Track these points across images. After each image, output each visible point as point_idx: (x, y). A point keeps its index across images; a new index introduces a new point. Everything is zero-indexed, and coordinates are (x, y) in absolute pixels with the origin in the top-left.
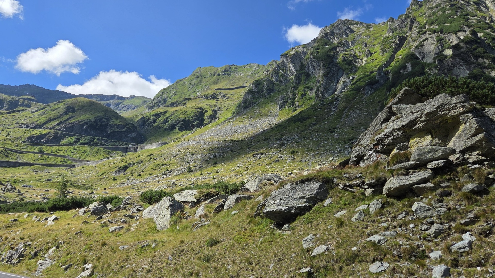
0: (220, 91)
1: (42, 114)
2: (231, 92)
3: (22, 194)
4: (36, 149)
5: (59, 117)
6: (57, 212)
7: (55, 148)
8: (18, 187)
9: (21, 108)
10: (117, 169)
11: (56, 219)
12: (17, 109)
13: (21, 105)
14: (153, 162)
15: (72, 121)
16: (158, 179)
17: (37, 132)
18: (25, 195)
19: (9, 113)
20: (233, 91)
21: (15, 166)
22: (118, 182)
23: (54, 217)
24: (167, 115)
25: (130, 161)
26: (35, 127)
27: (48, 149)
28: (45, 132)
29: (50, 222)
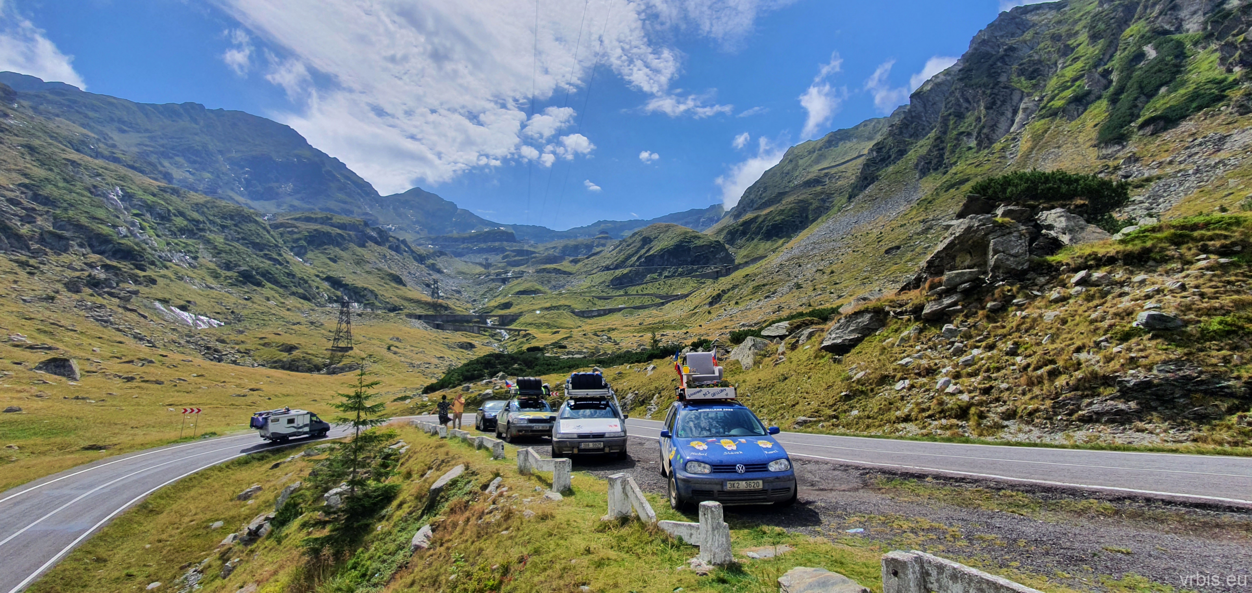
0: (826, 171)
1: (619, 252)
2: (842, 168)
3: (618, 344)
4: (622, 292)
5: (637, 252)
6: (655, 360)
7: (639, 288)
8: (613, 335)
9: (598, 250)
10: (710, 300)
11: (654, 368)
12: (593, 251)
13: (597, 246)
14: (751, 285)
15: (651, 252)
16: (761, 303)
17: (619, 272)
18: (621, 344)
19: (587, 258)
20: (844, 166)
21: (605, 314)
22: (714, 315)
23: (652, 366)
24: (760, 220)
25: (724, 288)
26: (616, 268)
27: (632, 290)
28: (626, 271)
29: (650, 373)
